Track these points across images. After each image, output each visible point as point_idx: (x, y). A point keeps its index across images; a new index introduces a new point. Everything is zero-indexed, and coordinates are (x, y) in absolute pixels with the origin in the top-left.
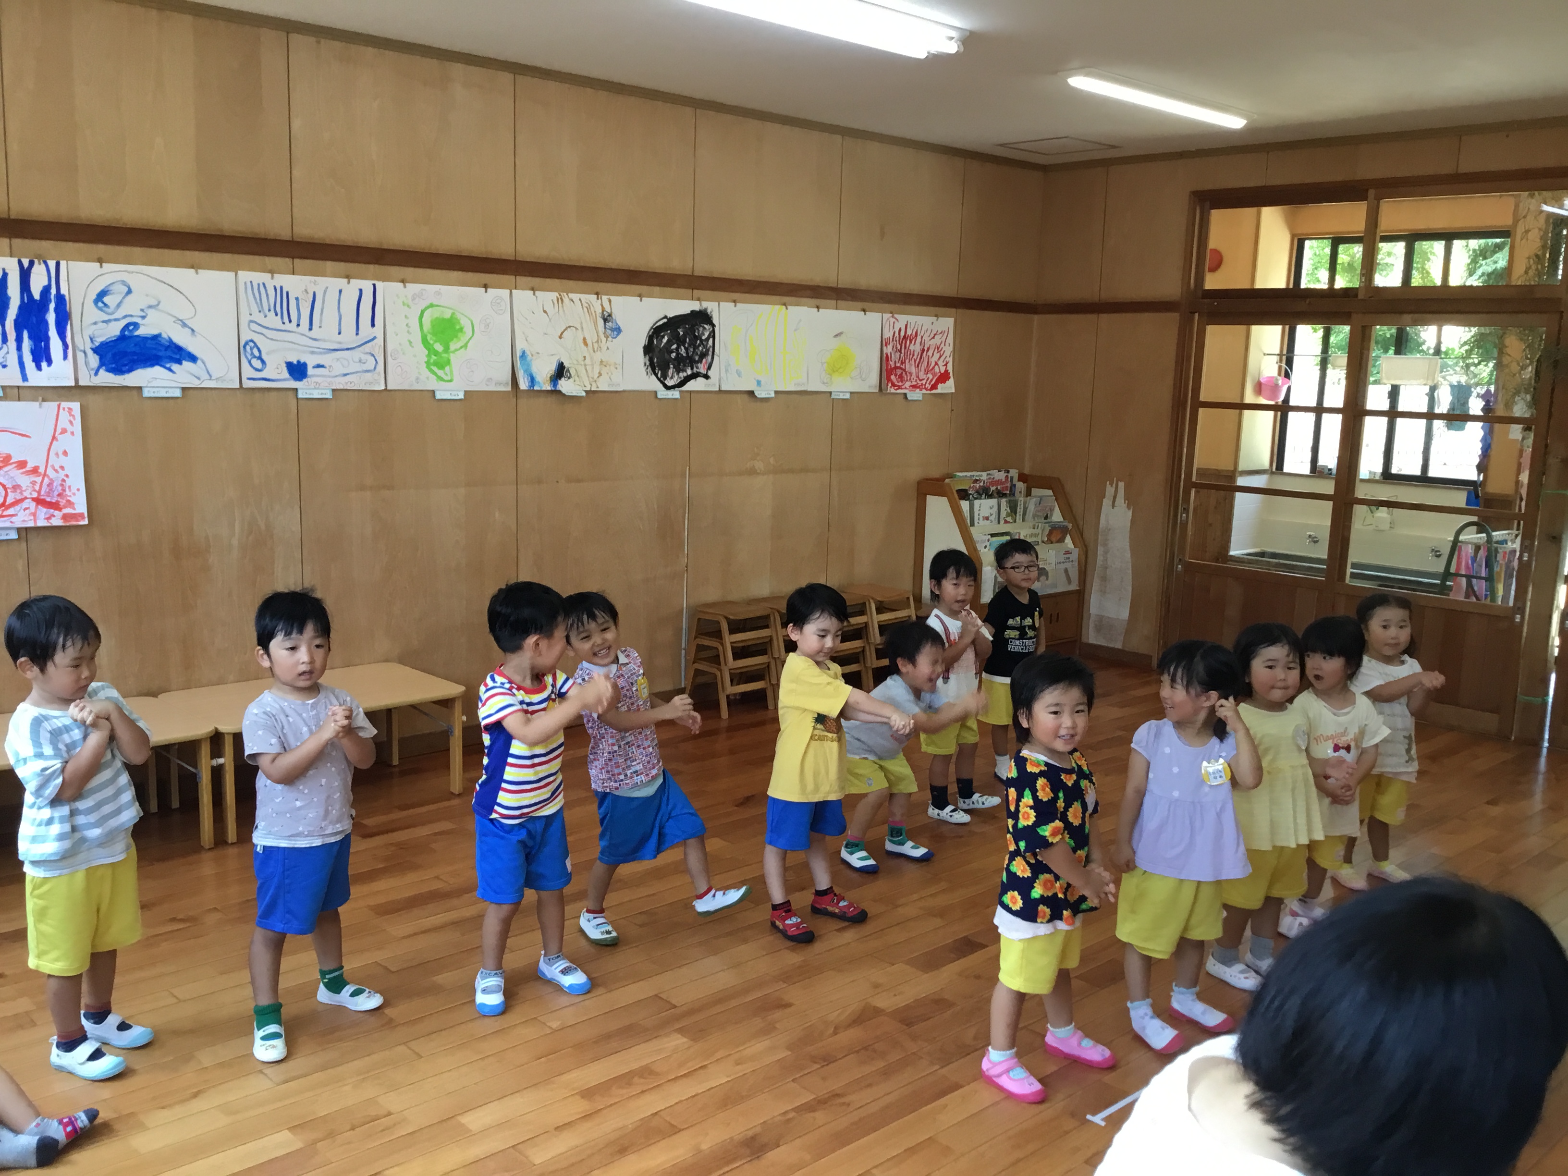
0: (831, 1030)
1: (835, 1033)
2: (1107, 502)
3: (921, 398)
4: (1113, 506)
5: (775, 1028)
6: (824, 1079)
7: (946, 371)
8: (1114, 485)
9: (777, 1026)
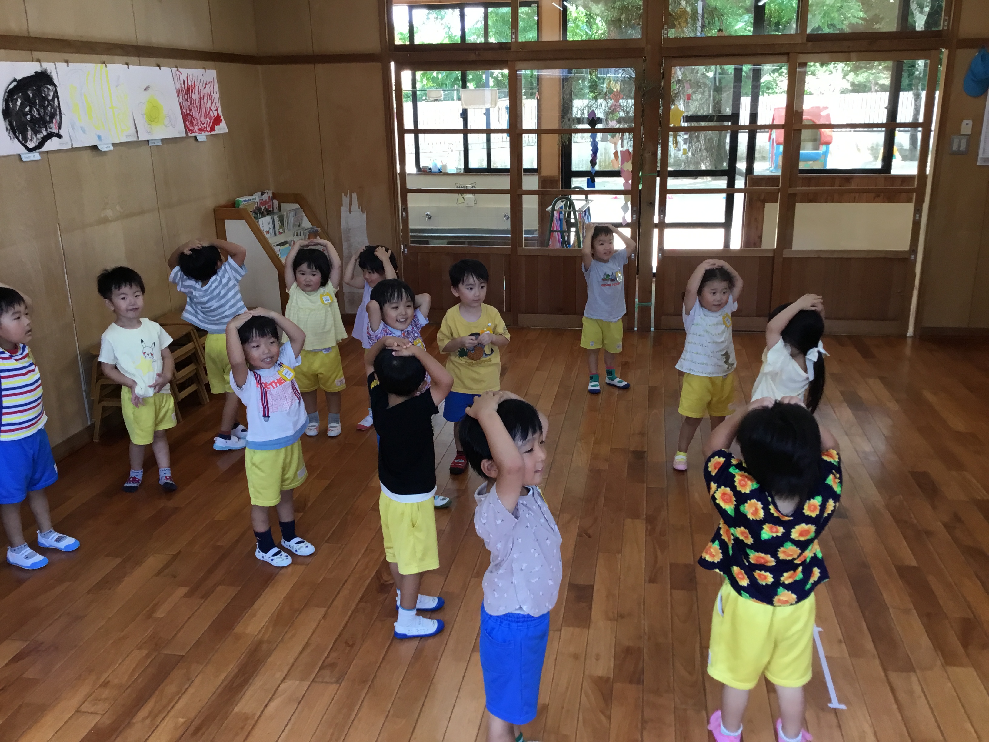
0: (602, 716)
2: (344, 209)
3: (205, 140)
4: (350, 212)
7: (218, 115)
8: (348, 196)
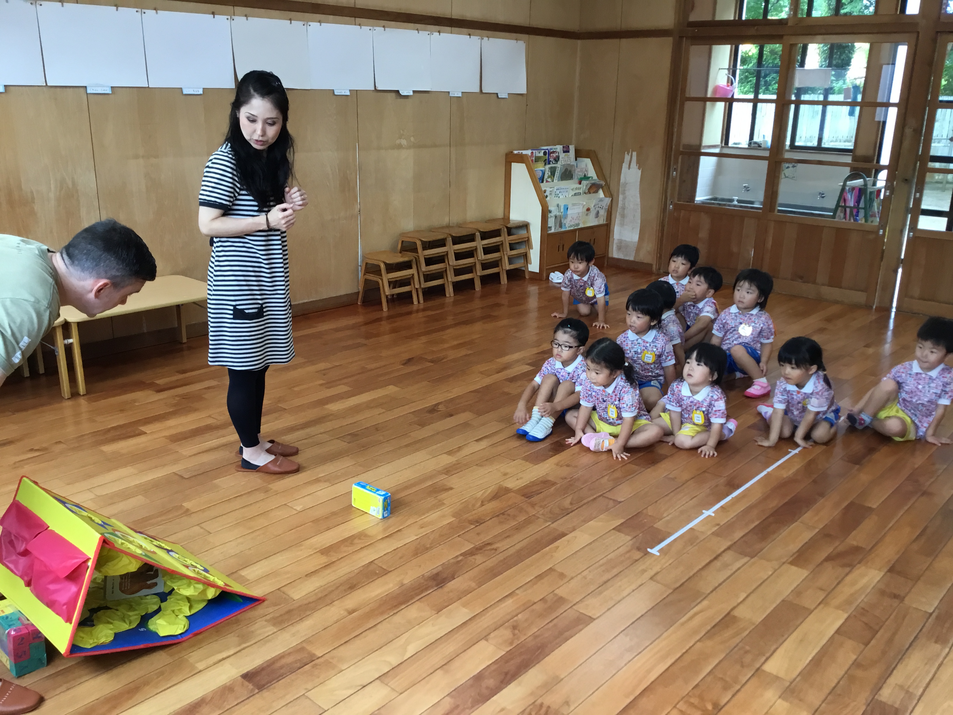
0: (479, 504)
1: (482, 505)
2: (625, 166)
3: (507, 97)
4: (629, 168)
5: (444, 504)
6: (478, 534)
8: (630, 154)
9: (445, 502)
